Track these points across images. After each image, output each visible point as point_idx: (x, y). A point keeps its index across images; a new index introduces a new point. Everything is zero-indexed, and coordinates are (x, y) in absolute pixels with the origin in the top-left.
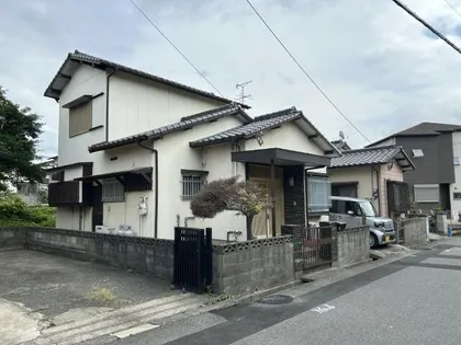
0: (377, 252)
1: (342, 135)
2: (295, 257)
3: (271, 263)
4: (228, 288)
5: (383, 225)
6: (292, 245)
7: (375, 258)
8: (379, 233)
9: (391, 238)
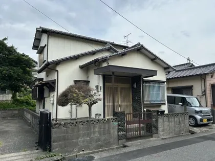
0: (195, 129)
1: (188, 60)
2: (119, 131)
3: (97, 135)
4: (57, 149)
5: (201, 112)
6: (116, 124)
7: (193, 133)
8: (198, 117)
9: (208, 120)
